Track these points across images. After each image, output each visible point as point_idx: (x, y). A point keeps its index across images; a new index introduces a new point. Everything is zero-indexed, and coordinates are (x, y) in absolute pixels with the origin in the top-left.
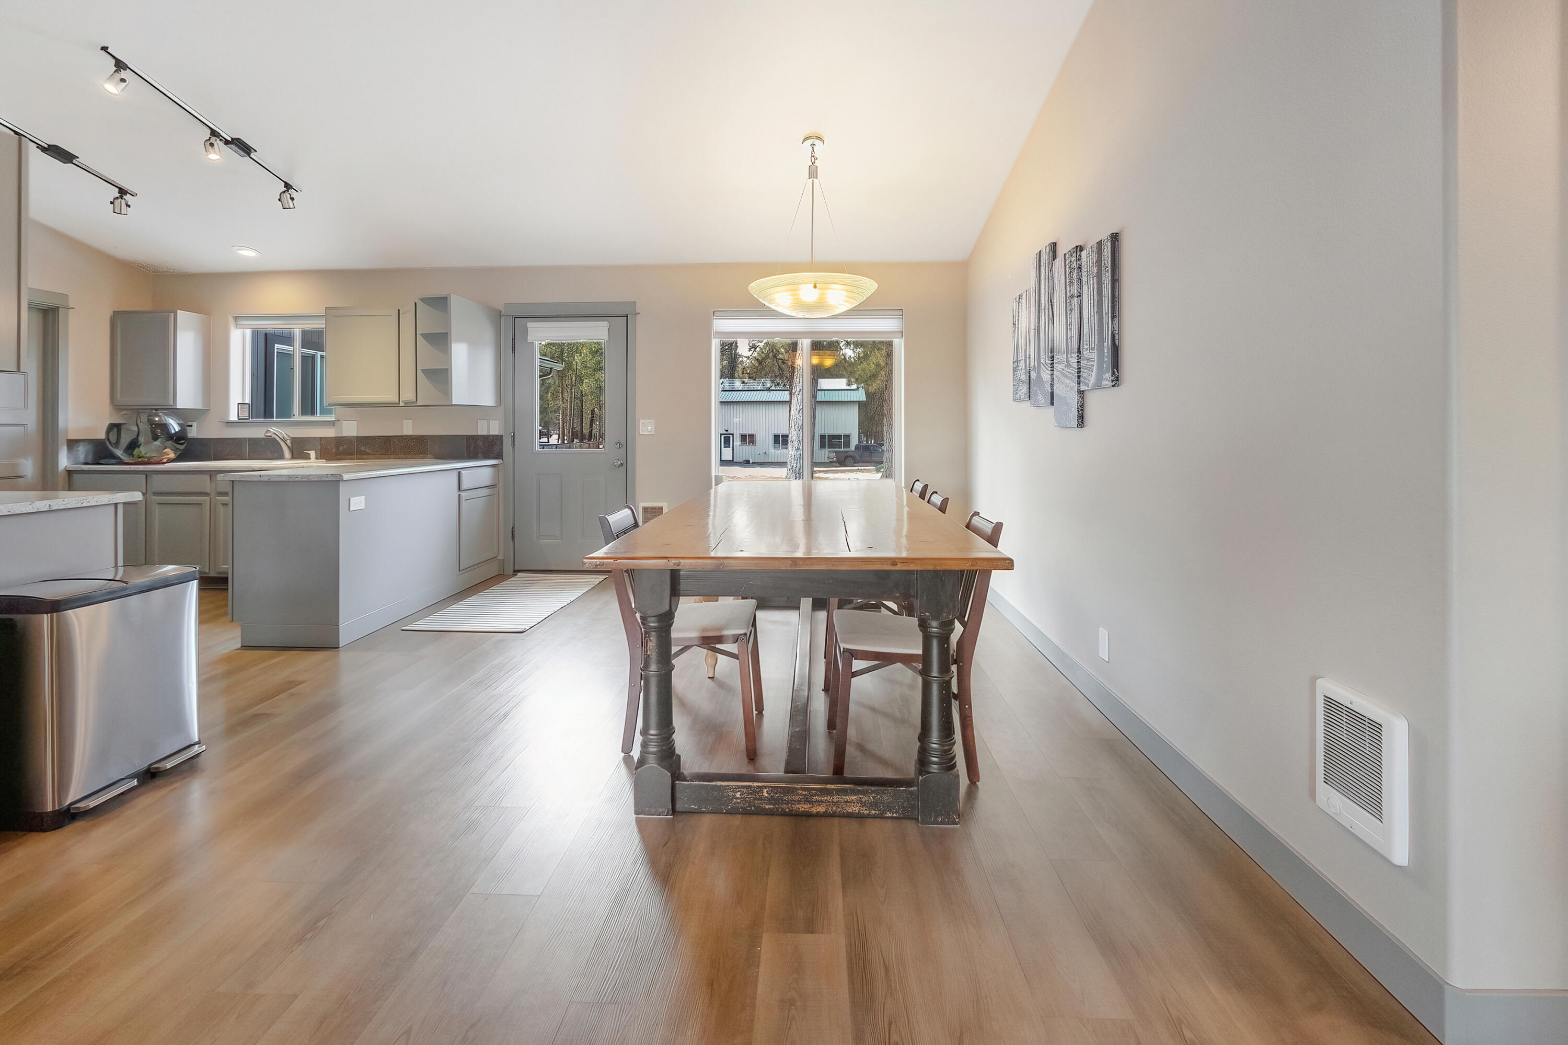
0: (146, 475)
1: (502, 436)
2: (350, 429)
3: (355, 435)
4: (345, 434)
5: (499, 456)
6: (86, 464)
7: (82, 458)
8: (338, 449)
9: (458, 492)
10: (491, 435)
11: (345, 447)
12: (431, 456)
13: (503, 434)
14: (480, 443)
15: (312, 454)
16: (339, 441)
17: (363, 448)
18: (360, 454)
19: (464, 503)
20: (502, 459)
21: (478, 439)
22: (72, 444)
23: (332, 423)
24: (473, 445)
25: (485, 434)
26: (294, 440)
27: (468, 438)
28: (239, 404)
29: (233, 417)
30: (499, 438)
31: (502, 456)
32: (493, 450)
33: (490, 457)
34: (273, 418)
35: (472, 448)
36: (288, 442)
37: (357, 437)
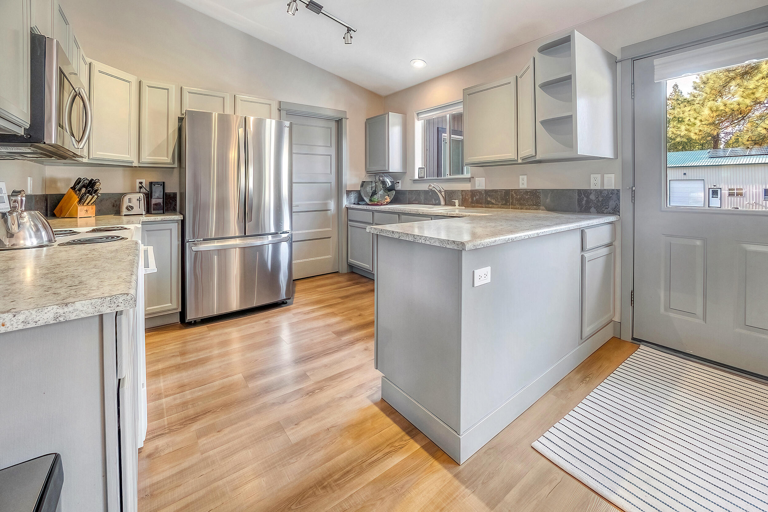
0: (373, 212)
1: (618, 191)
2: (481, 184)
3: (484, 188)
4: (477, 188)
5: (616, 211)
6: (354, 204)
7: (353, 201)
8: (472, 199)
9: (581, 253)
10: (605, 190)
11: (477, 198)
12: (543, 208)
13: (621, 188)
14: (592, 197)
15: (457, 202)
16: (473, 193)
17: (489, 199)
18: (487, 204)
19: (588, 266)
20: (619, 215)
21: (591, 193)
22: (348, 192)
23: (469, 180)
24: (585, 199)
25: (598, 187)
26: (446, 191)
27: (580, 192)
28: (419, 168)
29: (416, 177)
30: (615, 193)
31: (619, 212)
32: (608, 205)
33: (605, 212)
34: (442, 177)
35: (584, 202)
36: (443, 193)
37: (485, 190)
